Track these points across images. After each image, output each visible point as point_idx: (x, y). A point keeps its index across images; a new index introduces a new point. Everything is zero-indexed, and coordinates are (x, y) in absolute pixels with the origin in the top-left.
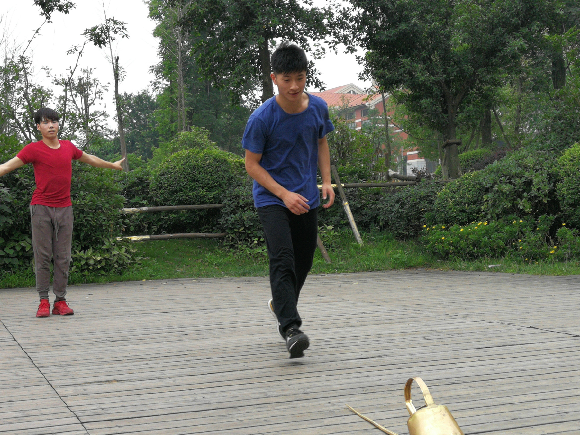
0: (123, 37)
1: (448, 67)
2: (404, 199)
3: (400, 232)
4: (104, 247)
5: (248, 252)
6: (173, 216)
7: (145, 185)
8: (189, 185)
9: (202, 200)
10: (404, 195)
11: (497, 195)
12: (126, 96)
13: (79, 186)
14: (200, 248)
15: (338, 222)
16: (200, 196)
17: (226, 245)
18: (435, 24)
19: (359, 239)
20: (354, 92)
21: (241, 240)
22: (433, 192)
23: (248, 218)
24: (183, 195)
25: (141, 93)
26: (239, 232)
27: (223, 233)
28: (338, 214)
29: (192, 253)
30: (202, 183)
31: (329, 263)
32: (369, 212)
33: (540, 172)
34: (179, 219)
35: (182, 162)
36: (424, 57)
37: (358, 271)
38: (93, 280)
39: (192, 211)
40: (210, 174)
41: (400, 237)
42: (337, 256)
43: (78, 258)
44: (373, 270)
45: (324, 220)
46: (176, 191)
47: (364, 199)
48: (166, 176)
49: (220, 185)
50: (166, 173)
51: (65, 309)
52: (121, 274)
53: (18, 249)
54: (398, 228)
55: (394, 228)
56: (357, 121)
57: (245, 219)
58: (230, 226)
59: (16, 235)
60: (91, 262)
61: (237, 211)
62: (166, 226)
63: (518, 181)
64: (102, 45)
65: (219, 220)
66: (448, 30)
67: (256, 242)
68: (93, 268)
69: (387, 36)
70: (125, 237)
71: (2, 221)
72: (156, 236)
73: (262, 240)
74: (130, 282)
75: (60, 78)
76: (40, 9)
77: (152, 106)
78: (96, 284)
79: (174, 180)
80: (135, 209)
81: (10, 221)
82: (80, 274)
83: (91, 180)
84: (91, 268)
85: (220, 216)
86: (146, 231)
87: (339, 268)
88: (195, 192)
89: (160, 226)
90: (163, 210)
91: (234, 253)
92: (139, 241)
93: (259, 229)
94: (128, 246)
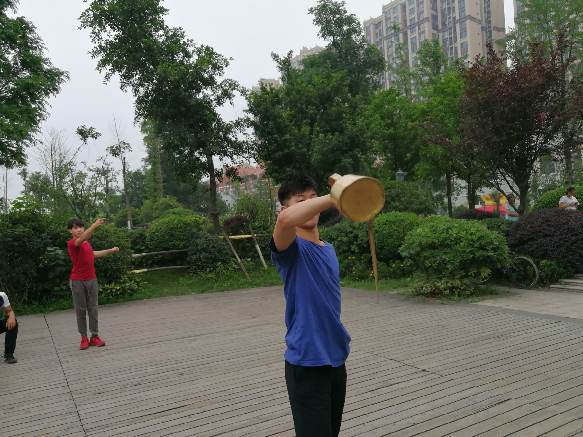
0: (129, 151)
4: (122, 281)
5: (204, 277)
6: (160, 256)
7: (143, 238)
8: (169, 239)
9: (177, 247)
11: (340, 243)
12: (129, 172)
14: (176, 274)
15: (253, 255)
16: (175, 245)
17: (191, 272)
18: (303, 150)
19: (265, 266)
21: (200, 269)
23: (203, 257)
24: (166, 245)
25: (136, 170)
26: (198, 265)
27: (189, 266)
28: (253, 251)
29: (172, 278)
30: (176, 238)
31: (250, 281)
33: (362, 230)
34: (164, 258)
35: (165, 225)
37: (267, 286)
38: (115, 301)
39: (171, 253)
40: (181, 232)
42: (254, 276)
43: (106, 289)
45: (246, 254)
46: (162, 242)
48: (156, 234)
49: (187, 238)
50: (156, 232)
51: (100, 342)
52: (131, 295)
56: (250, 182)
58: (193, 262)
60: (114, 290)
61: (197, 253)
62: (156, 261)
63: (351, 235)
64: (117, 156)
65: (187, 258)
66: (310, 153)
67: (208, 270)
69: (278, 156)
70: (133, 271)
71: (59, 269)
72: (150, 269)
73: (212, 269)
74: (137, 301)
75: (91, 168)
76: (80, 136)
77: (143, 178)
78: (117, 304)
79: (160, 236)
80: (139, 255)
81: (64, 269)
82: (107, 298)
83: (112, 242)
84: (114, 294)
85: (187, 256)
86: (145, 265)
87: (256, 285)
88: (173, 243)
89: (153, 261)
90: (154, 254)
91: (196, 277)
92: (141, 273)
93: (210, 263)
94: (135, 278)
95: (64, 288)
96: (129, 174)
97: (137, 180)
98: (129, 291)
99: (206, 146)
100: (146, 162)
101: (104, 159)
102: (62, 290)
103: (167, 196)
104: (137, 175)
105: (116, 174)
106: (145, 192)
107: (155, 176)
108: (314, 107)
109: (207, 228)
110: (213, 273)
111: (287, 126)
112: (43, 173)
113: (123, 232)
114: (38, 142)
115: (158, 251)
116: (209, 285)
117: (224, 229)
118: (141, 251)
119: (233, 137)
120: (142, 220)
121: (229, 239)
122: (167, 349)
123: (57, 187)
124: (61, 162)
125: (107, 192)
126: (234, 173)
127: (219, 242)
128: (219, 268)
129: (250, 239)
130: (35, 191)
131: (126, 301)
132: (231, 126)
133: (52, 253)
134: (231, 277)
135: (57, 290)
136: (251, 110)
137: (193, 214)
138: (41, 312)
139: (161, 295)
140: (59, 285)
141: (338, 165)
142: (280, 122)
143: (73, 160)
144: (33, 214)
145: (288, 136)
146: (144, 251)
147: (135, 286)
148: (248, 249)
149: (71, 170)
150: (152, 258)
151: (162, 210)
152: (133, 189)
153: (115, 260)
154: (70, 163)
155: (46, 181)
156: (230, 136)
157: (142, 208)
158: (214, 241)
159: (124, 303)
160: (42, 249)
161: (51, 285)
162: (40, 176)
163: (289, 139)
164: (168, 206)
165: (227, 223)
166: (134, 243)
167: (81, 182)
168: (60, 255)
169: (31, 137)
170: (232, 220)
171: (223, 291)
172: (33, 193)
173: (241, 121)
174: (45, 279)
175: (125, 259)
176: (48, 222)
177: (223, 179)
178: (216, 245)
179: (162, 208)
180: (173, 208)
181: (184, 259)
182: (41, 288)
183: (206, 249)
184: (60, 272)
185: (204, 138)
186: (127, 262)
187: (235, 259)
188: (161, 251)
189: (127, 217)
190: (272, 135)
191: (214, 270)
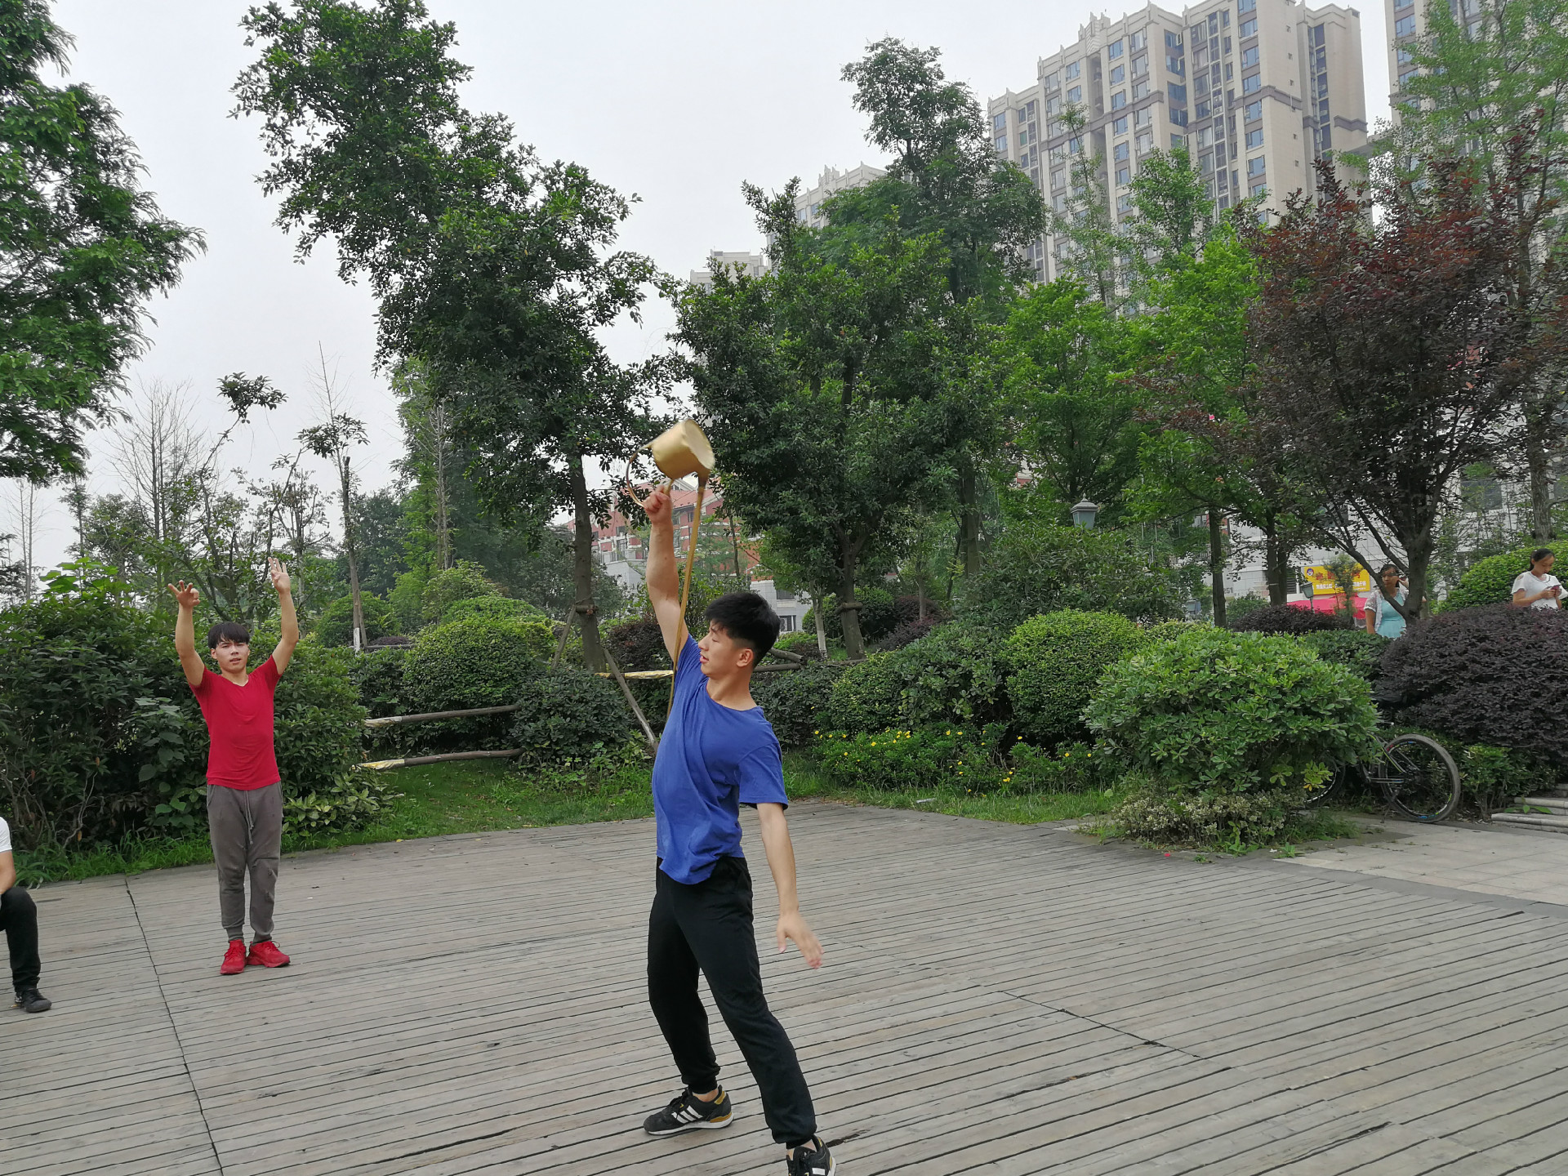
0: (359, 442)
4: (335, 790)
5: (557, 781)
6: (437, 725)
7: (395, 675)
8: (465, 678)
9: (484, 701)
11: (921, 692)
12: (358, 498)
13: (295, 695)
14: (482, 774)
16: (480, 694)
17: (523, 769)
18: (826, 443)
21: (545, 761)
23: (556, 727)
24: (455, 694)
25: (378, 493)
26: (543, 749)
27: (517, 751)
29: (470, 783)
30: (484, 675)
33: (982, 659)
34: (449, 729)
35: (453, 642)
36: (810, 489)
38: (317, 844)
39: (471, 718)
40: (496, 660)
43: (293, 810)
46: (446, 688)
48: (428, 664)
49: (512, 676)
50: (428, 659)
51: (275, 956)
52: (361, 828)
53: (193, 799)
57: (552, 729)
58: (528, 740)
59: (189, 777)
60: (315, 816)
61: (538, 715)
62: (429, 738)
63: (952, 672)
64: (326, 454)
65: (511, 730)
66: (845, 450)
67: (568, 764)
68: (318, 824)
69: (758, 458)
70: (366, 765)
71: (166, 758)
72: (414, 759)
73: (577, 760)
74: (377, 845)
75: (259, 486)
76: (228, 401)
77: (396, 512)
78: (322, 851)
79: (441, 671)
80: (382, 720)
81: (181, 757)
82: (296, 836)
83: (312, 685)
84: (313, 825)
85: (512, 724)
86: (398, 747)
88: (474, 689)
89: (420, 738)
90: (424, 719)
91: (534, 782)
92: (388, 769)
93: (573, 744)
94: (371, 781)
95: (182, 807)
96: (357, 503)
97: (380, 518)
98: (354, 818)
99: (567, 431)
100: (403, 470)
101: (291, 463)
102: (176, 813)
103: (460, 562)
104: (380, 504)
105: (323, 502)
106: (401, 551)
107: (428, 508)
108: (855, 329)
109: (565, 650)
110: (582, 772)
111: (784, 379)
112: (129, 497)
113: (341, 657)
114: (119, 416)
115: (435, 710)
116: (569, 803)
117: (611, 653)
118: (388, 711)
119: (639, 406)
120: (391, 627)
121: (626, 679)
122: (455, 975)
123: (165, 536)
124: (178, 468)
125: (299, 550)
127: (597, 689)
128: (598, 758)
130: (106, 546)
131: (346, 845)
132: (633, 376)
133: (151, 714)
134: (631, 784)
135: (161, 815)
136: (686, 336)
137: (529, 610)
138: (118, 871)
139: (442, 830)
140: (167, 799)
141: (917, 485)
142: (765, 367)
143: (210, 465)
144: (102, 608)
145: (785, 406)
146: (398, 710)
147: (371, 805)
149: (205, 491)
150: (419, 729)
151: (445, 601)
152: (368, 543)
153: (320, 734)
154: (202, 473)
155: (136, 519)
156: (631, 404)
157: (391, 594)
158: (585, 686)
159: (342, 849)
160: (124, 701)
161: (145, 799)
162: (119, 507)
163: (789, 412)
164: (463, 591)
165: (619, 636)
166: (369, 687)
167: (230, 524)
168: (172, 718)
169: (101, 402)
170: (633, 628)
171: (608, 820)
172: (101, 551)
173: (661, 363)
174: (129, 784)
175: (346, 732)
176: (141, 631)
177: (609, 517)
178: (589, 697)
179: (447, 595)
180: (474, 596)
181: (504, 732)
182: (118, 809)
183: (563, 706)
184: (172, 765)
185: (562, 409)
186: (352, 740)
187: (640, 734)
188: (444, 709)
189: (351, 617)
190: (742, 402)
191: (584, 764)
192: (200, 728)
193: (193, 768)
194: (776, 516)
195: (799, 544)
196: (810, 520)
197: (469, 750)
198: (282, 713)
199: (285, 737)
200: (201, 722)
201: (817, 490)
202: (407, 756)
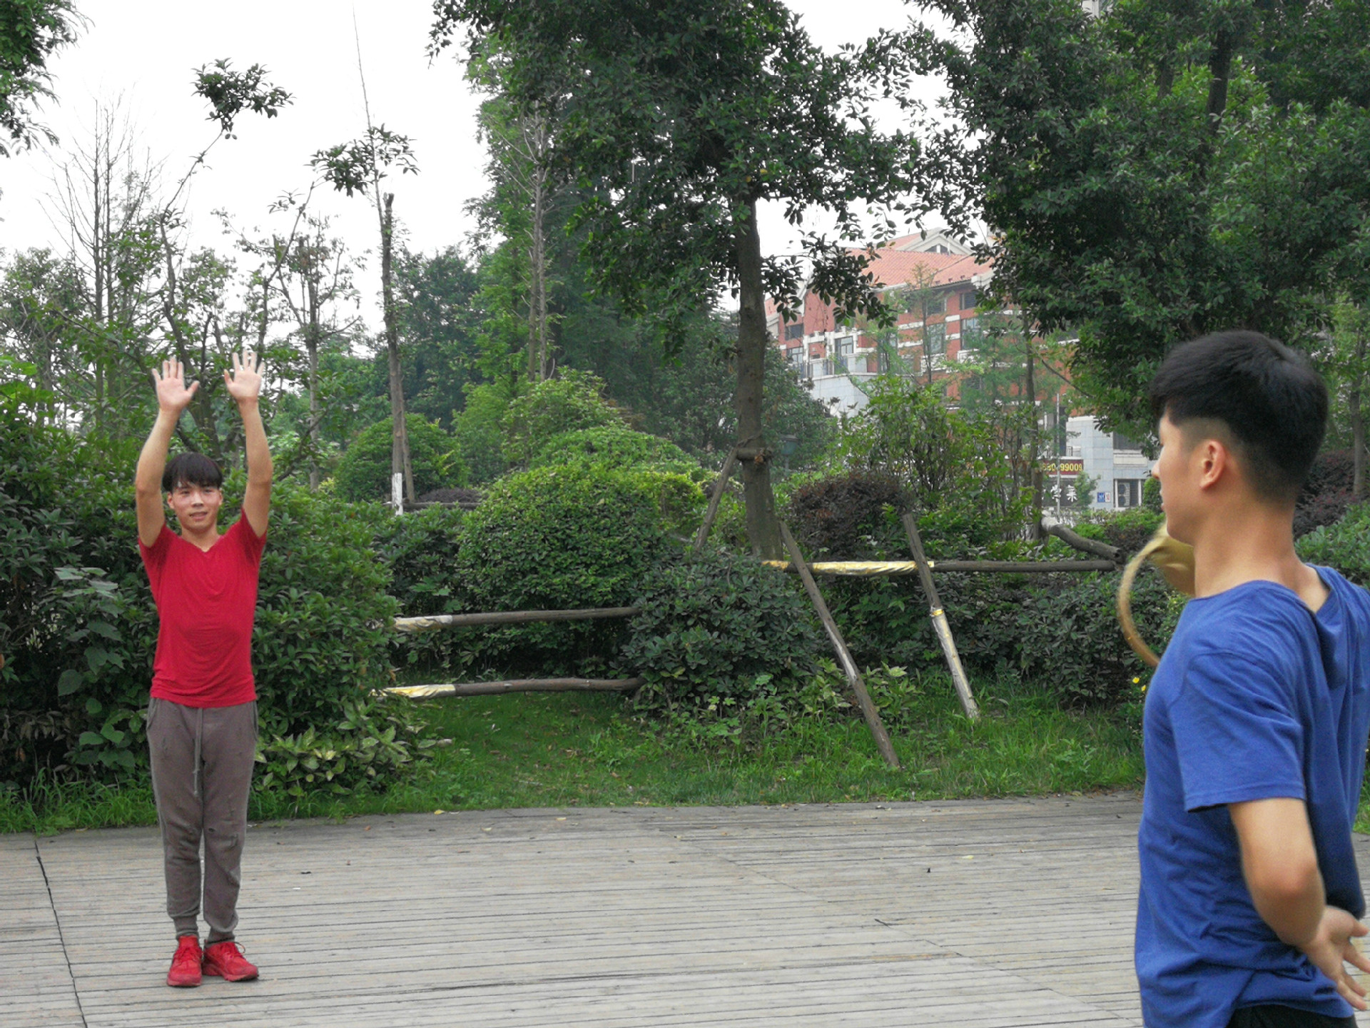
0: (405, 170)
1: (1201, 283)
2: (1084, 607)
3: (1071, 688)
4: (344, 726)
5: (694, 734)
6: (514, 632)
7: (446, 549)
8: (554, 558)
9: (584, 597)
10: (1083, 597)
12: (408, 259)
13: (289, 574)
14: (575, 715)
15: (915, 654)
16: (578, 586)
17: (641, 711)
18: (1173, 181)
19: (970, 704)
20: (944, 250)
21: (677, 700)
22: (1157, 592)
23: (696, 645)
24: (538, 584)
25: (442, 253)
26: (671, 678)
27: (633, 681)
28: (918, 635)
29: (555, 729)
30: (585, 555)
31: (895, 768)
32: (994, 630)
34: (527, 640)
35: (539, 500)
36: (1143, 259)
37: (969, 796)
38: (313, 808)
39: (561, 623)
40: (606, 532)
41: (1072, 702)
42: (914, 749)
43: (281, 754)
44: (1005, 795)
45: (882, 648)
46: (523, 572)
47: (981, 598)
48: (499, 534)
49: (628, 561)
50: (498, 526)
51: (238, 965)
52: (382, 789)
53: (132, 726)
54: (1068, 678)
55: (1056, 679)
56: (949, 319)
57: (689, 649)
58: (651, 665)
59: (129, 693)
60: (312, 764)
61: (668, 625)
62: (496, 653)
64: (353, 189)
65: (625, 648)
66: (1206, 192)
67: (713, 707)
68: (316, 779)
69: (1052, 204)
70: (396, 690)
71: (98, 660)
72: (471, 686)
73: (729, 701)
74: (404, 817)
75: (253, 239)
76: (208, 105)
77: (468, 283)
78: (320, 821)
79: (517, 546)
80: (423, 620)
81: (118, 661)
82: (283, 793)
83: (316, 559)
84: (310, 779)
85: (626, 638)
86: (446, 665)
87: (921, 787)
88: (567, 577)
89: (482, 652)
90: (489, 622)
91: (658, 734)
92: (429, 698)
93: (722, 674)
94: (400, 717)
95: (118, 737)
96: (408, 267)
97: (445, 294)
98: (372, 772)
99: (731, 157)
100: (483, 215)
101: (300, 203)
102: (110, 745)
103: (565, 370)
104: (446, 267)
105: (352, 267)
106: (474, 352)
107: (518, 279)
109: (719, 521)
110: (735, 722)
111: (1105, 67)
112: (59, 253)
113: (365, 518)
115: (506, 608)
116: (712, 772)
117: (793, 530)
118: (434, 606)
119: (854, 115)
120: (454, 473)
121: (816, 575)
123: (111, 317)
124: (131, 209)
125: (311, 344)
126: (850, 281)
127: (766, 588)
128: (761, 700)
129: (907, 582)
130: (25, 330)
131: (358, 814)
132: (845, 67)
133: (78, 592)
134: (811, 746)
135: (88, 747)
137: (671, 455)
138: (27, 829)
139: (508, 801)
140: (97, 725)
141: (1336, 256)
142: (1070, 48)
143: (178, 205)
144: (13, 426)
145: (1101, 116)
146: (449, 605)
147: (399, 754)
148: (893, 624)
149: (168, 247)
150: (480, 638)
151: (538, 433)
152: (425, 334)
153: (325, 636)
154: (163, 218)
155: (69, 291)
156: (840, 112)
157: (458, 418)
158: (746, 582)
159: (350, 821)
160: (40, 572)
161: (67, 722)
162: (46, 269)
163: (1109, 127)
164: (567, 417)
165: (808, 501)
166: (406, 568)
167: (209, 300)
168: (106, 601)
169: (17, 114)
170: (830, 490)
171: (772, 802)
172: (18, 337)
173: (894, 43)
174: (46, 699)
175: (364, 635)
176: (68, 464)
177: (797, 302)
178: (751, 599)
179: (541, 424)
180: (584, 427)
181: (614, 650)
182: (29, 735)
183: (708, 612)
184: (105, 673)
185: (723, 123)
186: (373, 649)
187: (833, 667)
188: (519, 608)
189: (390, 454)
190: (1030, 107)
191: (739, 707)
192: (147, 618)
193: (135, 678)
194: (1082, 305)
195: (1119, 355)
196: (1139, 313)
197: (558, 676)
198: (269, 601)
199: (271, 638)
200: (147, 609)
201: (1157, 261)
202: (462, 681)
